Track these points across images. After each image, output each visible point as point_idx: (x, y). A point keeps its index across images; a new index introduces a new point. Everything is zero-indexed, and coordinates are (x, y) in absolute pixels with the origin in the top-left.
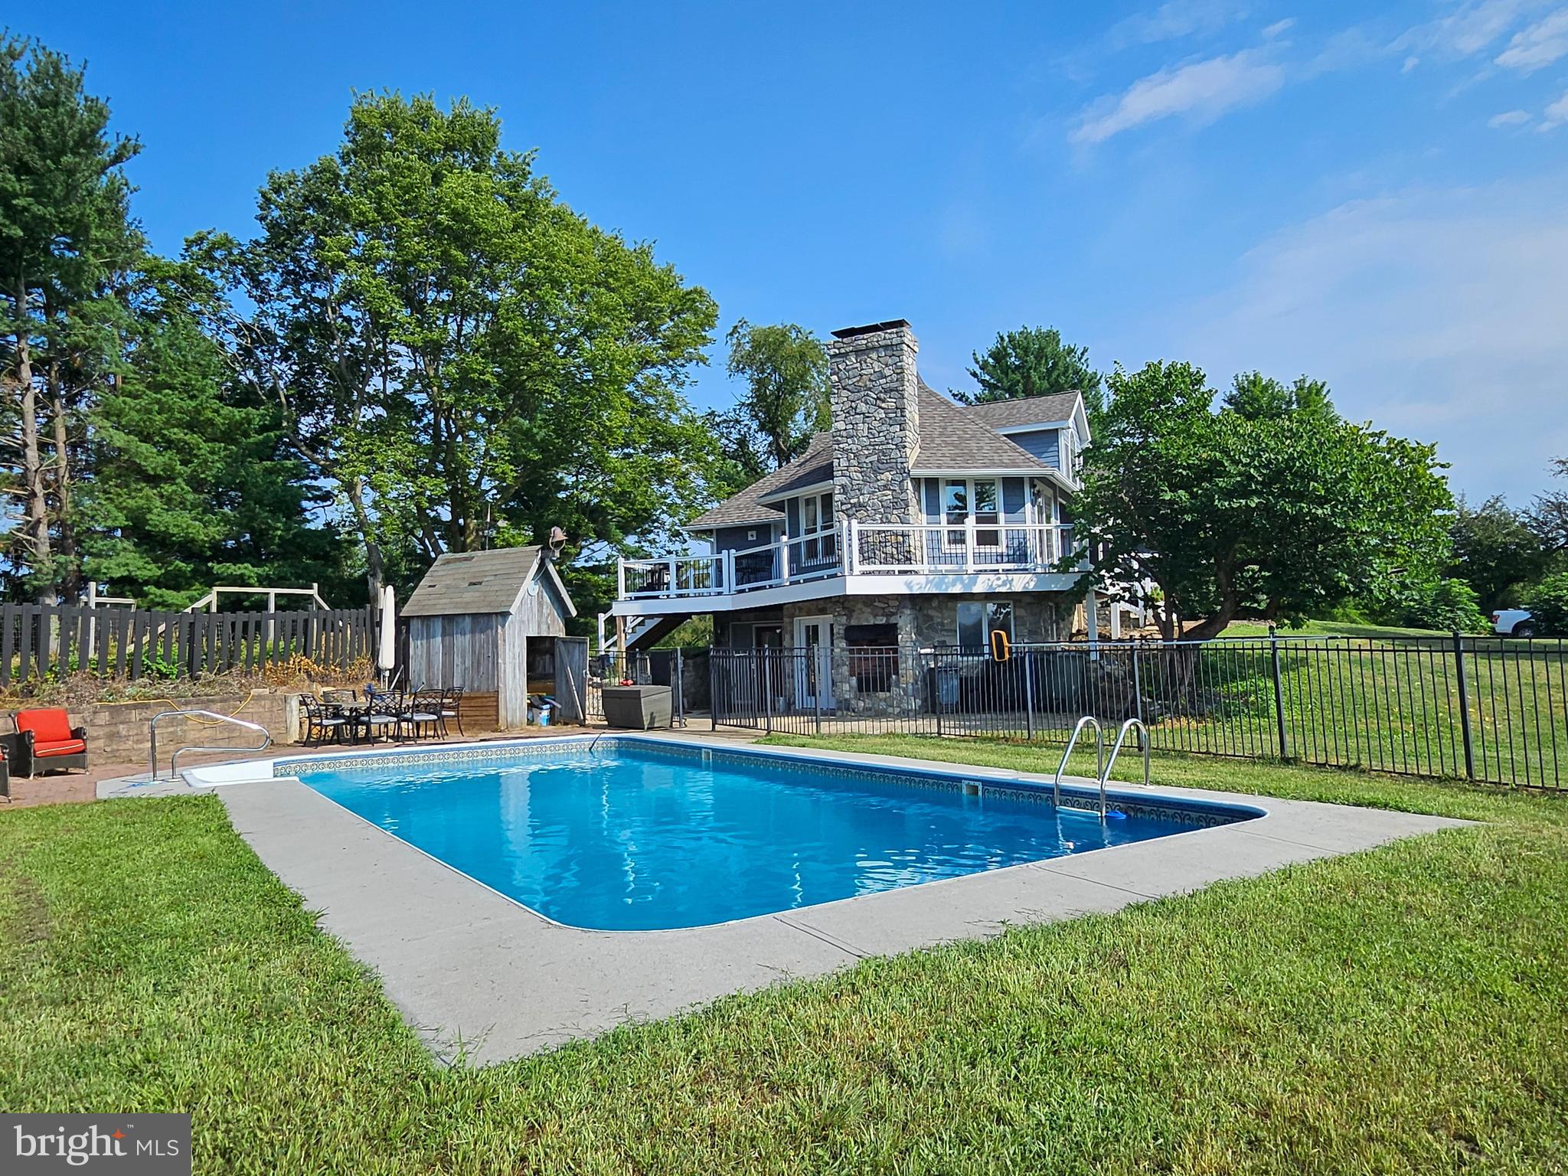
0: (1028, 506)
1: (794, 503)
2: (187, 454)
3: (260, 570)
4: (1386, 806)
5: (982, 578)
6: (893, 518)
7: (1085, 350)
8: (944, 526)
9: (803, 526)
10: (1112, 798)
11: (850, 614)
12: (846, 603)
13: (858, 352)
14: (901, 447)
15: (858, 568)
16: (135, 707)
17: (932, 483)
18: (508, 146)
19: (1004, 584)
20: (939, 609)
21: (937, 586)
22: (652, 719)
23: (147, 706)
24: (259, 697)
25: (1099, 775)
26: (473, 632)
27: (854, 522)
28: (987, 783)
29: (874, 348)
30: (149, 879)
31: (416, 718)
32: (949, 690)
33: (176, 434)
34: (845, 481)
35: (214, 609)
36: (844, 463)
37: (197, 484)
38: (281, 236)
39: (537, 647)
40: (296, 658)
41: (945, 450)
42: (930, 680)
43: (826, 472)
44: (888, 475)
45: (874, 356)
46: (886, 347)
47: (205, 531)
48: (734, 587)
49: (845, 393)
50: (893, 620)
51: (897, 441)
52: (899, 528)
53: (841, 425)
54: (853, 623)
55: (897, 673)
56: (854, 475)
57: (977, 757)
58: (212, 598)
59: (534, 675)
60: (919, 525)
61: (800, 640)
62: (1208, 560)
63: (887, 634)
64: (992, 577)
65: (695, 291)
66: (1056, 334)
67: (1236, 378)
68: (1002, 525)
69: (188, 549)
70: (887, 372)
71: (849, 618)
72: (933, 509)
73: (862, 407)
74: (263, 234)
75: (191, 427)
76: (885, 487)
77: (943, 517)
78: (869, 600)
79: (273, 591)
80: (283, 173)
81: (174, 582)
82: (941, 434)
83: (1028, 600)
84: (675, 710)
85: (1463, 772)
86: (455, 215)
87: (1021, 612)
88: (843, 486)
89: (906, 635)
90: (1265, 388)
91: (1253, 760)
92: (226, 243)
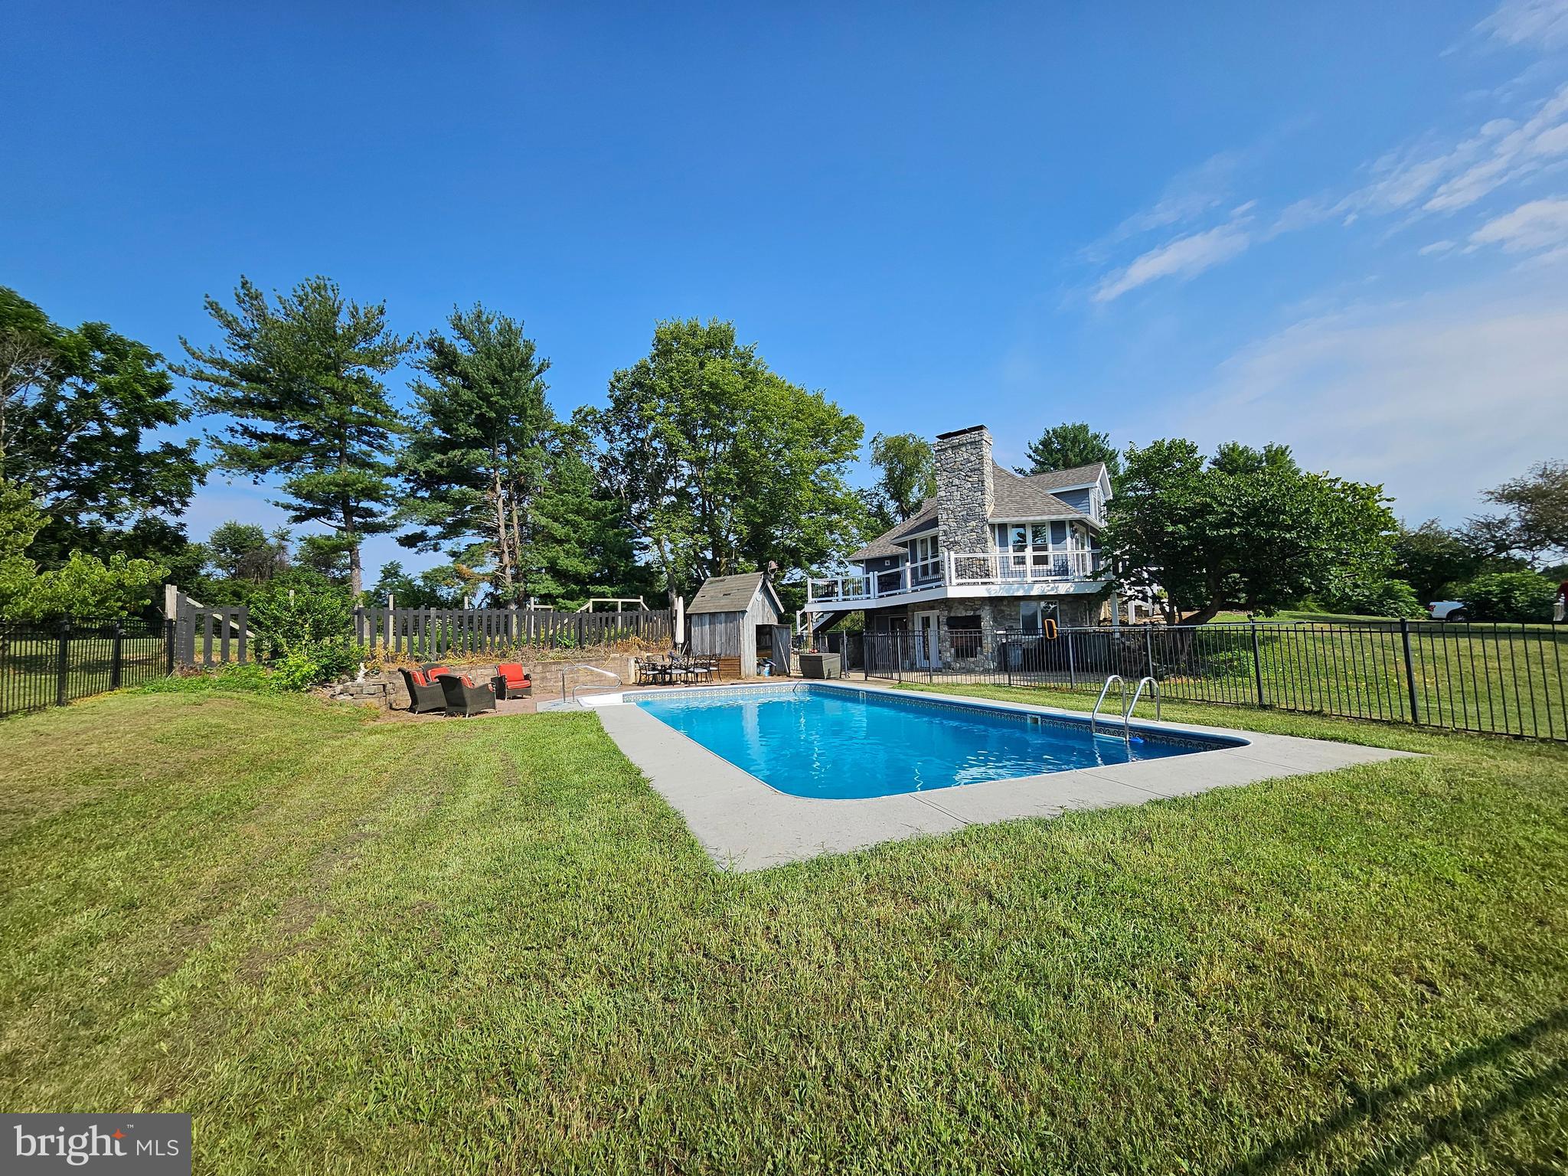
0: (1069, 539)
1: (913, 542)
2: (576, 527)
3: (612, 589)
4: (1345, 740)
5: (1037, 586)
6: (977, 550)
7: (1107, 435)
8: (1011, 553)
9: (919, 556)
10: (1133, 729)
11: (950, 609)
12: (947, 603)
13: (953, 448)
14: (982, 505)
15: (955, 581)
16: (554, 663)
17: (1003, 527)
18: (740, 343)
19: (1052, 589)
20: (1008, 605)
21: (1008, 591)
22: (829, 673)
23: (560, 663)
24: (614, 659)
25: (1124, 713)
26: (726, 622)
27: (952, 553)
28: (1044, 716)
29: (963, 445)
30: (564, 755)
31: (696, 671)
32: (1016, 656)
33: (571, 516)
34: (945, 528)
35: (591, 611)
36: (945, 517)
37: (581, 543)
38: (621, 405)
39: (762, 631)
40: (633, 638)
41: (1011, 506)
42: (1003, 650)
43: (934, 523)
44: (974, 523)
45: (964, 449)
46: (971, 443)
47: (585, 568)
48: (877, 594)
49: (945, 473)
50: (978, 613)
51: (979, 501)
52: (981, 555)
53: (943, 494)
54: (952, 615)
55: (981, 646)
56: (952, 524)
57: (1036, 699)
58: (590, 604)
59: (761, 647)
60: (994, 553)
61: (918, 627)
62: (1201, 570)
63: (975, 622)
64: (1044, 585)
65: (850, 417)
66: (1086, 427)
67: (1219, 447)
68: (1051, 551)
69: (577, 578)
70: (972, 458)
71: (949, 612)
72: (1003, 543)
73: (956, 481)
74: (611, 405)
75: (578, 512)
76: (972, 531)
77: (1011, 548)
78: (962, 601)
79: (620, 601)
80: (621, 371)
81: (570, 596)
82: (1009, 496)
83: (1070, 599)
84: (843, 668)
85: (1409, 718)
86: (712, 385)
87: (1064, 607)
88: (945, 531)
89: (987, 623)
90: (1242, 452)
91: (1238, 706)
92: (593, 412)
